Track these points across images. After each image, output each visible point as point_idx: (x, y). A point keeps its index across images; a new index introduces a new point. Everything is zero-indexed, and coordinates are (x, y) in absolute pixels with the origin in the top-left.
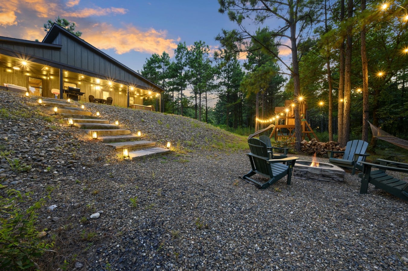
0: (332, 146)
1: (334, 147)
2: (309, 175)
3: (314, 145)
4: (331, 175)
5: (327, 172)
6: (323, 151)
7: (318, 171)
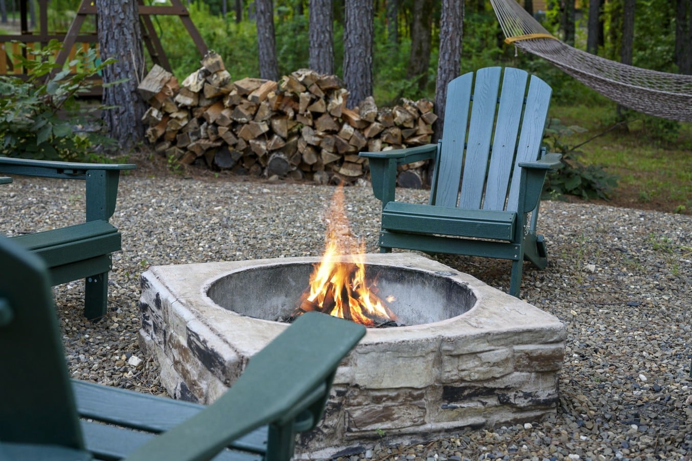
0: (312, 101)
1: (319, 107)
2: (357, 414)
3: (219, 99)
4: (497, 371)
5: (474, 354)
6: (270, 133)
7: (419, 365)
